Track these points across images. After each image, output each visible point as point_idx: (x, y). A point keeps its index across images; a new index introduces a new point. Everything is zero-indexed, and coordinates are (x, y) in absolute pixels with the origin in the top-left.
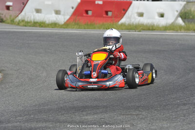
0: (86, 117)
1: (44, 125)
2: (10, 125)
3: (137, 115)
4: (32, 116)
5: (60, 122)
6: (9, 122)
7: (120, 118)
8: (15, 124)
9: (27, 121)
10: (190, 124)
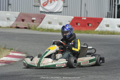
0: (65, 73)
2: (27, 76)
3: (90, 73)
4: (39, 73)
5: (52, 75)
6: (27, 74)
8: (30, 76)
10: (115, 77)
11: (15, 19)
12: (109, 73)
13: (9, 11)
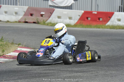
0: (75, 69)
1: (53, 71)
2: (35, 71)
3: (101, 69)
4: (47, 68)
5: (61, 71)
6: (35, 70)
7: (92, 69)
8: (39, 71)
9: (45, 70)
11: (24, 13)
12: (120, 68)
13: (17, 5)
